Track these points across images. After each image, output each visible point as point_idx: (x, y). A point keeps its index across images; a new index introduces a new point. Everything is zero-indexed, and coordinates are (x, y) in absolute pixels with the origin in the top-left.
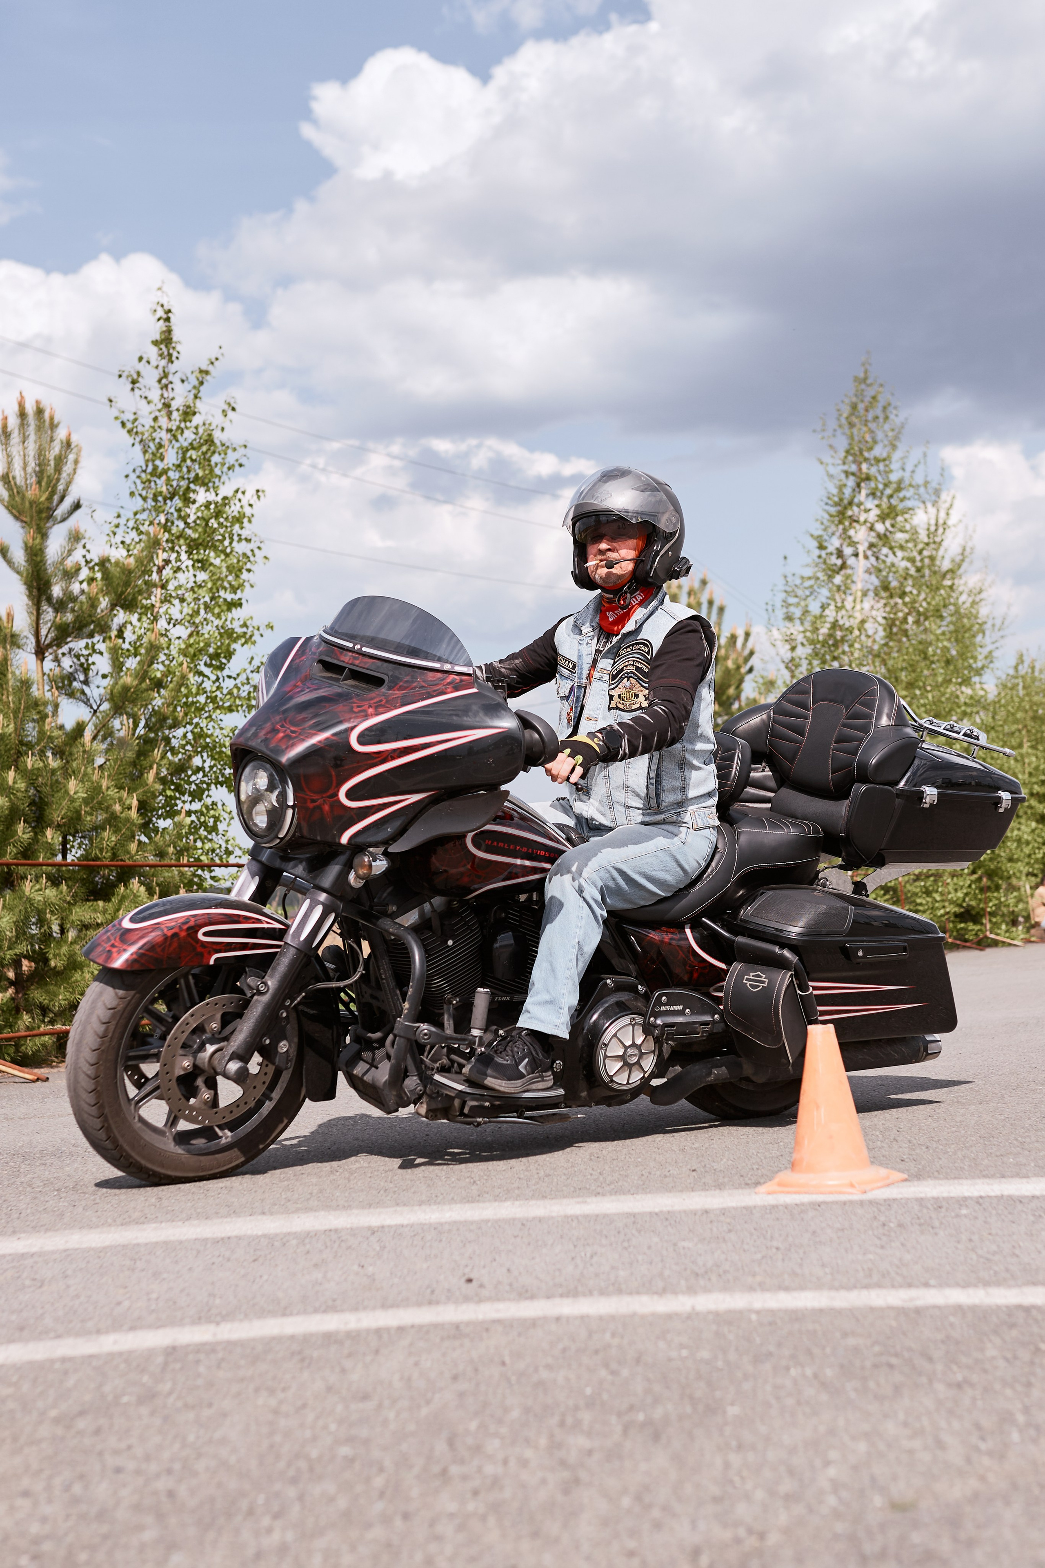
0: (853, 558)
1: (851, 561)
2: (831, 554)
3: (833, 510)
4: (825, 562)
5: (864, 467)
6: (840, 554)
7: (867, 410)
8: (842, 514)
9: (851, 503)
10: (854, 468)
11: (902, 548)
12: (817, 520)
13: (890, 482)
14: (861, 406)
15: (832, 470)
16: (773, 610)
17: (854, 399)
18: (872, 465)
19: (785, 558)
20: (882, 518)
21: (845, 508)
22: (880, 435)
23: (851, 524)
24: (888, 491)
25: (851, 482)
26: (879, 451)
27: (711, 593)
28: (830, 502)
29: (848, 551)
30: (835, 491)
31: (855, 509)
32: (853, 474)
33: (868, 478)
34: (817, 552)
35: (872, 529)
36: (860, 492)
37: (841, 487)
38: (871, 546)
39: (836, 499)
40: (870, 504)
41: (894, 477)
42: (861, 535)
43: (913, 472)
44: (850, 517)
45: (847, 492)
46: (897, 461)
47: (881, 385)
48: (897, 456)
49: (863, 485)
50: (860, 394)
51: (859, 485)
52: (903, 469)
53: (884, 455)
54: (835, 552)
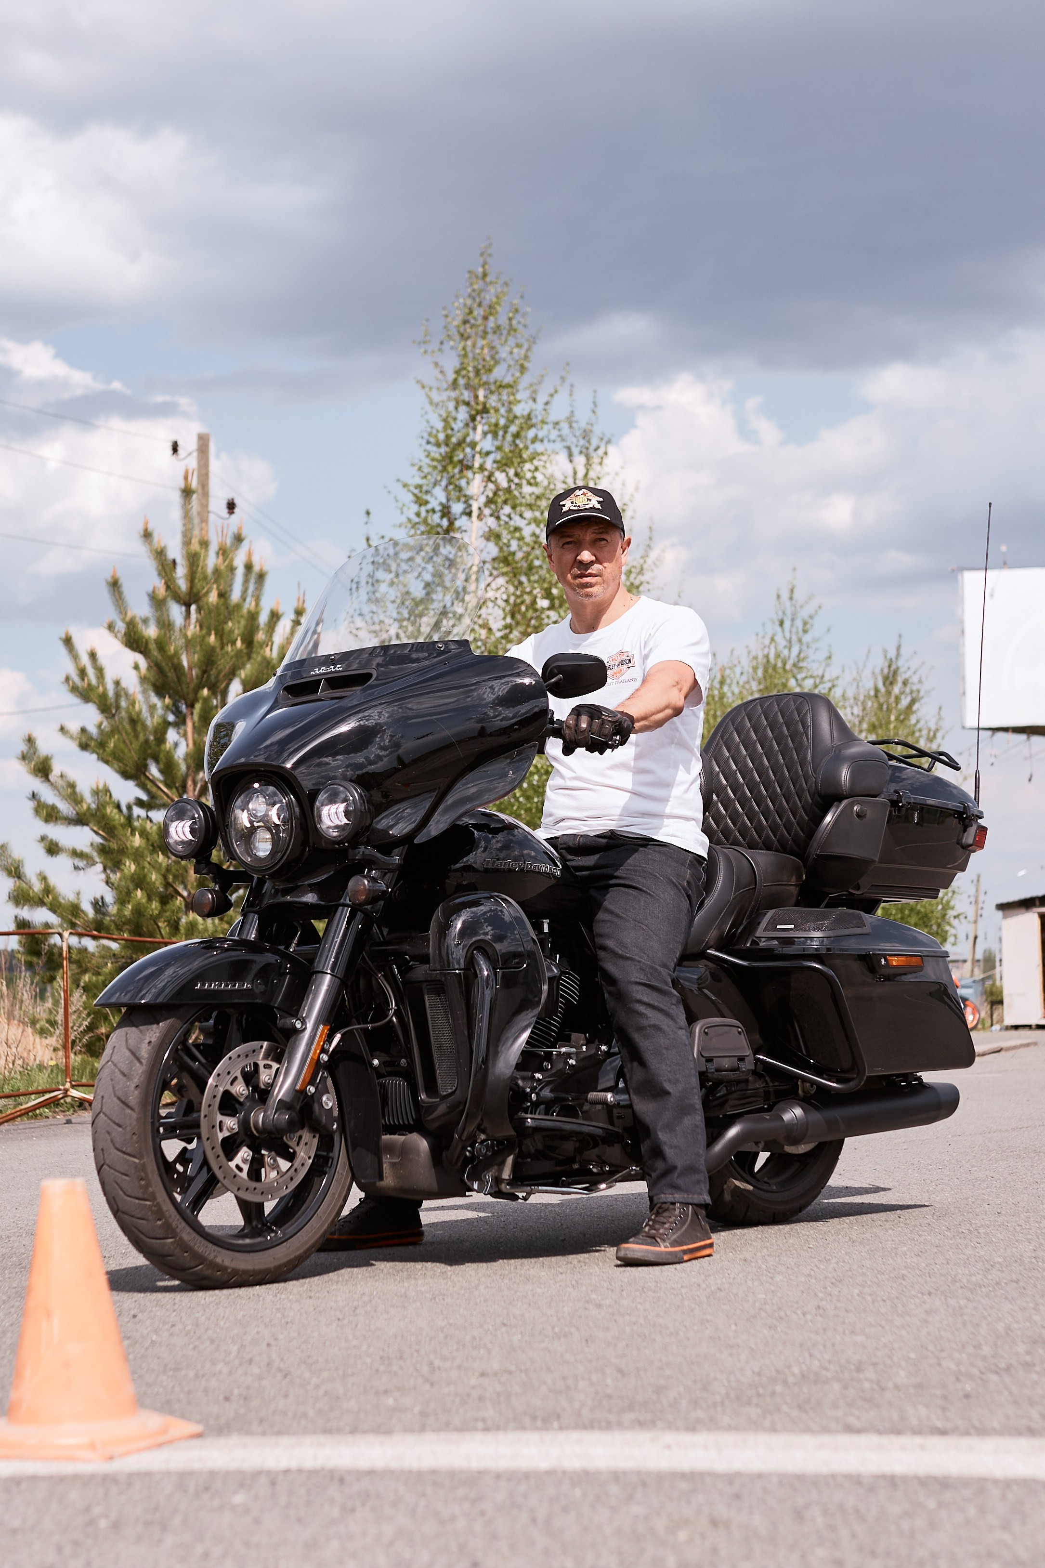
0: (465, 518)
1: (461, 522)
2: (434, 511)
3: (437, 452)
4: (425, 521)
5: (481, 393)
6: (446, 511)
7: (486, 318)
8: (449, 458)
9: (460, 443)
10: (467, 395)
11: (530, 506)
12: (413, 465)
13: (515, 417)
14: (479, 312)
15: (436, 397)
16: (357, 588)
17: (469, 302)
18: (492, 392)
19: (368, 513)
20: (503, 465)
21: (454, 450)
22: (503, 353)
23: (461, 471)
24: (513, 429)
25: (463, 414)
26: (499, 373)
27: (250, 554)
28: (432, 440)
29: (457, 508)
30: (440, 425)
31: (468, 450)
32: (467, 404)
33: (485, 410)
34: (415, 508)
35: (489, 478)
36: (475, 429)
37: (446, 422)
38: (490, 502)
39: (442, 437)
40: (488, 444)
41: (519, 410)
42: (476, 487)
43: (547, 403)
44: (461, 462)
45: (458, 426)
46: (525, 389)
47: (506, 284)
48: (525, 381)
49: (478, 418)
50: (476, 296)
51: (473, 419)
52: (534, 400)
53: (508, 379)
54: (438, 508)
